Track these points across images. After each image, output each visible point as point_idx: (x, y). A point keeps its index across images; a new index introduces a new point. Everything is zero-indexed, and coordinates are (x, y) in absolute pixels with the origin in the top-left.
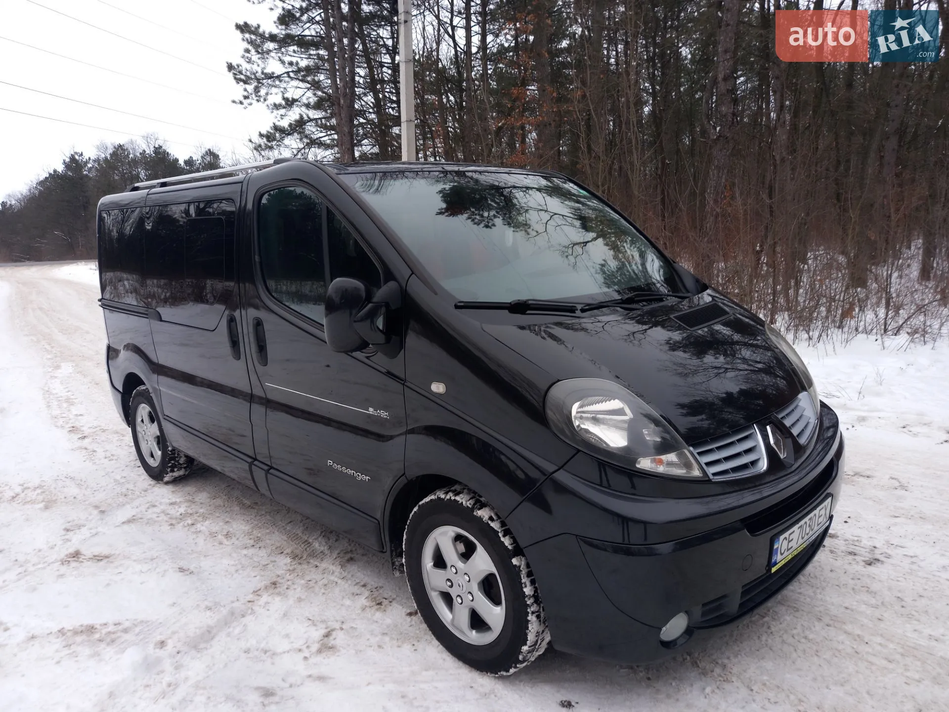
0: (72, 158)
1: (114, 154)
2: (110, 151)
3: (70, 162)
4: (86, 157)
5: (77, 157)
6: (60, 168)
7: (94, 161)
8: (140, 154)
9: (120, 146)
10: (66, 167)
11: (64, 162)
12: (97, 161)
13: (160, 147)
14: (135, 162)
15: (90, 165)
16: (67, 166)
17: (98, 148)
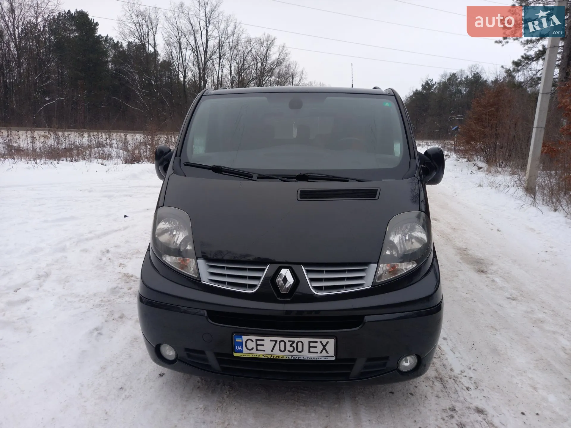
0: (427, 83)
1: (449, 79)
2: (447, 78)
3: (425, 85)
4: (434, 81)
5: (429, 82)
6: (419, 88)
7: (438, 84)
8: (465, 78)
9: (454, 74)
10: (422, 88)
11: (422, 85)
12: (439, 84)
13: (478, 73)
14: (461, 83)
15: (435, 86)
16: (424, 87)
17: (442, 76)
